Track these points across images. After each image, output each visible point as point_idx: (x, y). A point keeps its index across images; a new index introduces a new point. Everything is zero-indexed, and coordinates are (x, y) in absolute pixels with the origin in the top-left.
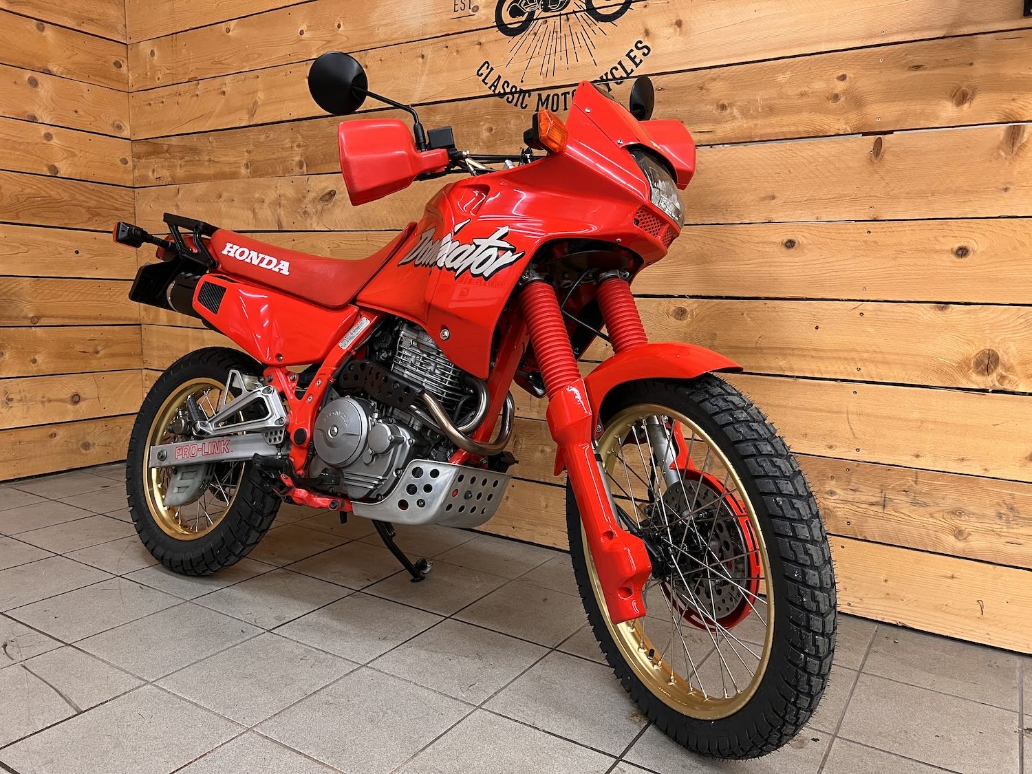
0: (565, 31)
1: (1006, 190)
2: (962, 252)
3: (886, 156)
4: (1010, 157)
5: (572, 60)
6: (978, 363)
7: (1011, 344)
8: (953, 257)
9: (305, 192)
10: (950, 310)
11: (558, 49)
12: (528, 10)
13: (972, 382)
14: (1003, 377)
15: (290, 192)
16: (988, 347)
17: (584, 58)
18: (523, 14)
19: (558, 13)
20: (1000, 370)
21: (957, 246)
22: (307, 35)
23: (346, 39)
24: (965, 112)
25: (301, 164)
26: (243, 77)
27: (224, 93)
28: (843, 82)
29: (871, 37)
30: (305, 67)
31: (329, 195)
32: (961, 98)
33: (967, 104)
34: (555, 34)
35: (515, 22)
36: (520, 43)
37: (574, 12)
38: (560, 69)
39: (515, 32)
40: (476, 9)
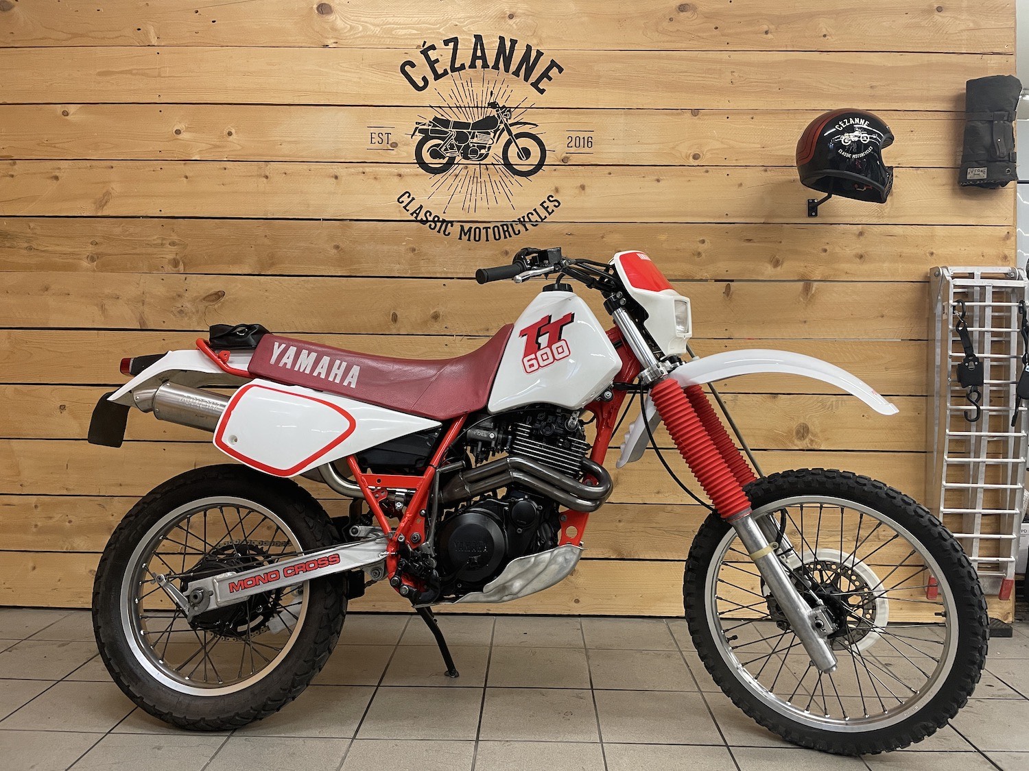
0: (485, 178)
1: (805, 322)
3: (734, 297)
4: (805, 302)
5: (492, 203)
6: (798, 432)
7: (815, 419)
10: (779, 398)
11: (479, 191)
12: (448, 155)
14: (812, 441)
17: (503, 201)
18: (444, 158)
19: (478, 162)
20: (810, 436)
22: (185, 136)
23: (239, 148)
24: (779, 272)
25: (175, 263)
26: (88, 165)
27: (56, 178)
28: (703, 245)
29: (720, 217)
30: (183, 166)
31: (216, 296)
32: (777, 263)
33: (780, 267)
34: (475, 179)
35: (436, 163)
36: (442, 181)
37: (493, 164)
38: (481, 208)
39: (436, 171)
40: (395, 145)
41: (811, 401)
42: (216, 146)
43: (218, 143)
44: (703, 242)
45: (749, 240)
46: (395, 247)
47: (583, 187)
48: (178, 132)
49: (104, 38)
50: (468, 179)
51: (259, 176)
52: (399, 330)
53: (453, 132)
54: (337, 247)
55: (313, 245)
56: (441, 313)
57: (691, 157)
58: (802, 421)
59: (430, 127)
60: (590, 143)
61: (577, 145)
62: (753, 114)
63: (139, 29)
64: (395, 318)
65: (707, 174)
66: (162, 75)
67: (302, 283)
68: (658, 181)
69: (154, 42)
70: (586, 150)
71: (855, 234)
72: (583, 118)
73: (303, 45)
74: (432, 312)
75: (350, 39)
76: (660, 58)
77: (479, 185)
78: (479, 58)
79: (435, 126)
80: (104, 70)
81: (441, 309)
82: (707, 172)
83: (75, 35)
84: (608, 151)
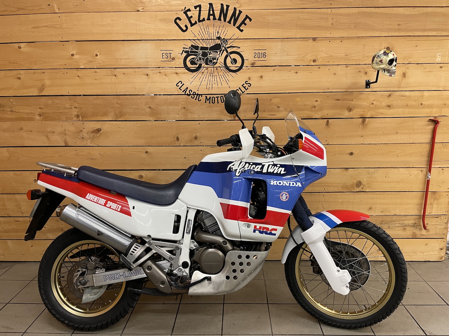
0: (216, 73)
1: (362, 136)
2: (351, 154)
3: (330, 126)
4: (363, 127)
5: (220, 85)
6: (356, 185)
7: (364, 179)
8: (349, 156)
10: (349, 170)
11: (213, 80)
12: (198, 63)
13: (355, 190)
14: (363, 188)
16: (359, 180)
17: (225, 84)
18: (197, 64)
19: (213, 66)
20: (362, 186)
21: (350, 152)
22: (76, 57)
23: (102, 62)
24: (351, 114)
25: (78, 116)
26: (33, 72)
27: (19, 78)
28: (317, 103)
29: (324, 89)
30: (76, 71)
31: (97, 131)
32: (350, 110)
33: (352, 112)
34: (212, 74)
35: (193, 67)
36: (196, 76)
37: (219, 67)
38: (214, 88)
39: (193, 71)
40: (173, 59)
41: (363, 171)
42: (91, 62)
43: (91, 60)
44: (317, 101)
45: (338, 100)
46: (176, 107)
47: (261, 77)
48: (73, 55)
49: (33, 10)
50: (208, 74)
51: (112, 75)
52: (180, 144)
53: (200, 52)
54: (150, 108)
55: (139, 107)
56: (198, 136)
57: (312, 61)
58: (359, 179)
59: (190, 50)
60: (265, 55)
61: (259, 57)
62: (342, 39)
63: (49, 5)
64: (178, 139)
65: (319, 69)
66: (63, 27)
67: (136, 124)
68: (296, 73)
69: (57, 11)
70: (263, 59)
71: (387, 96)
72: (261, 44)
73: (128, 10)
74: (194, 136)
75: (149, 7)
76: (298, 12)
77: (213, 77)
78: (211, 15)
79: (192, 49)
80: (35, 26)
81: (198, 135)
82: (319, 68)
83: (19, 9)
84: (273, 60)
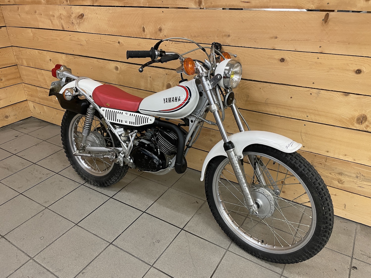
9: (70, 13)
15: (64, 13)
